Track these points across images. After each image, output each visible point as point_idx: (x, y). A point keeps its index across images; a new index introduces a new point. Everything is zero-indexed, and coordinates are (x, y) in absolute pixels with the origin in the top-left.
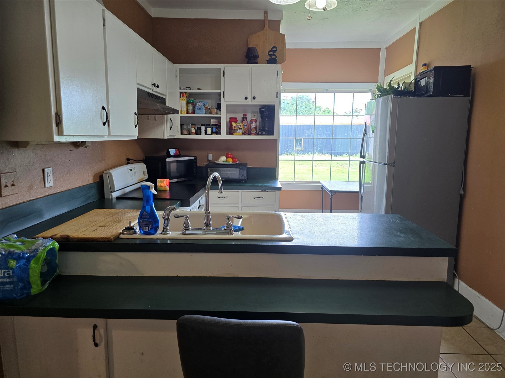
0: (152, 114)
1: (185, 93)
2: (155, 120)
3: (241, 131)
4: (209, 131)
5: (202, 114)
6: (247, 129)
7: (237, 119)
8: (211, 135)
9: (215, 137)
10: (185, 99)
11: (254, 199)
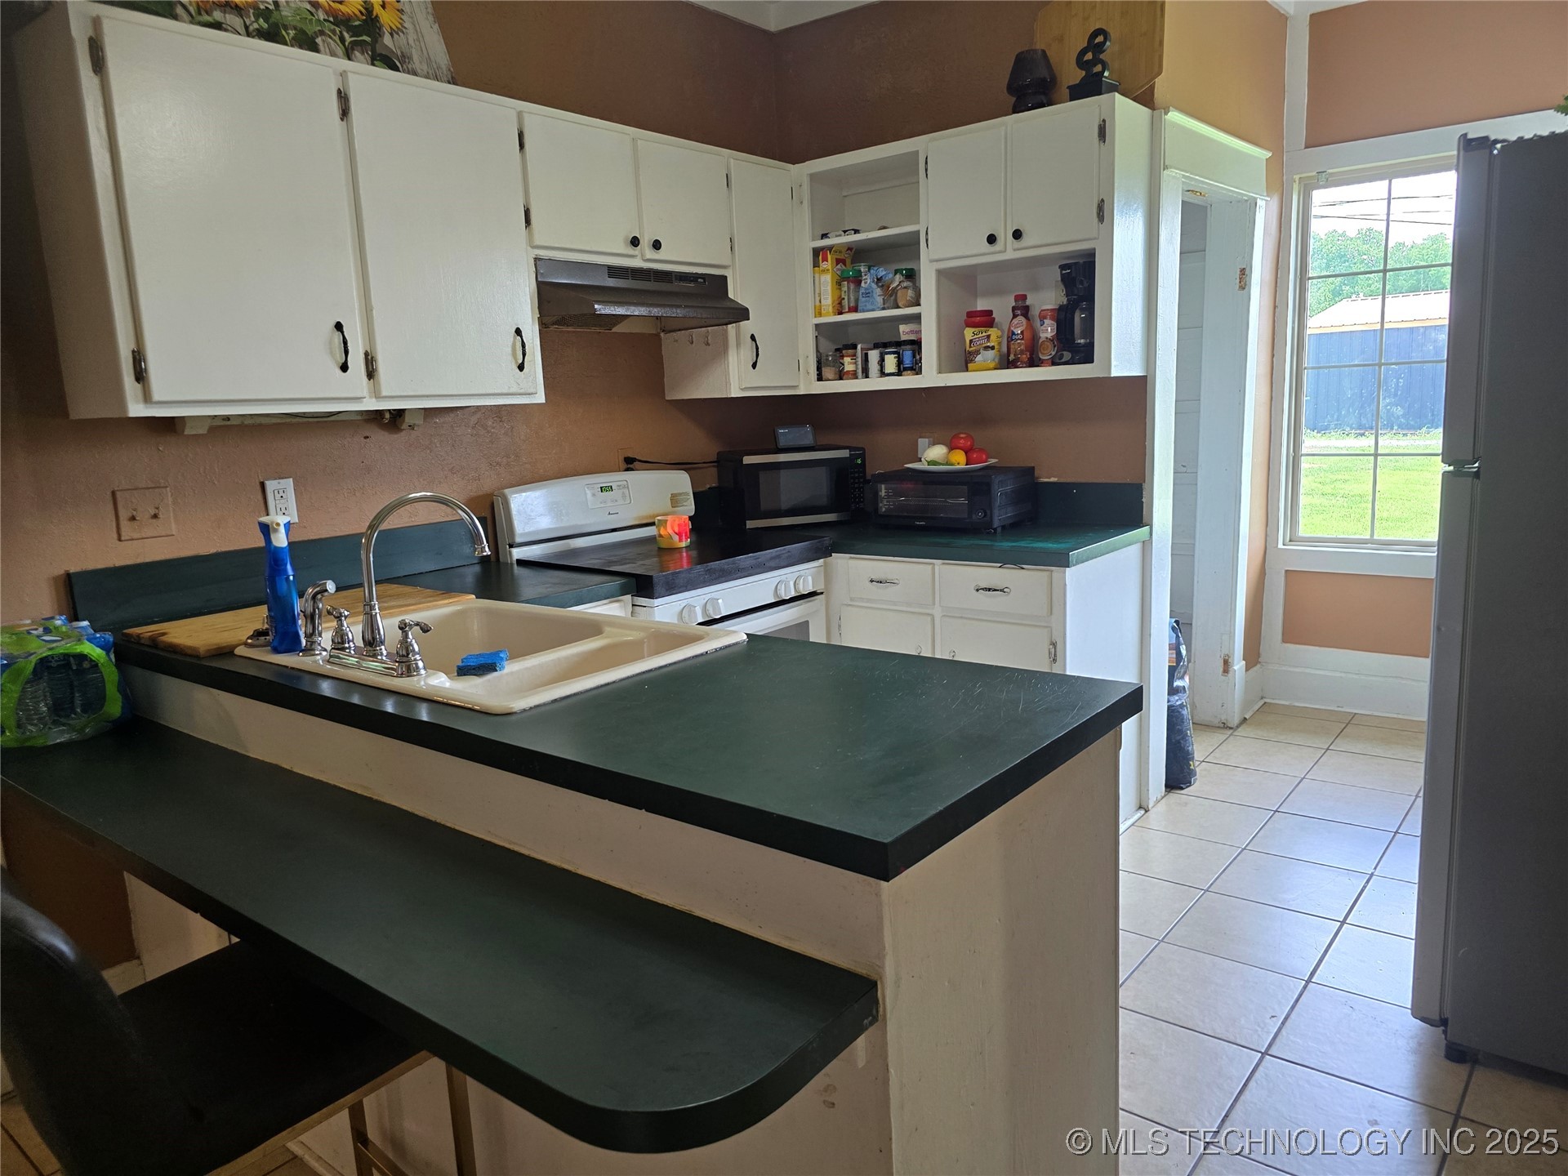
0: (701, 327)
1: (830, 248)
2: (708, 344)
3: (990, 354)
4: (891, 363)
5: (873, 310)
6: (1022, 347)
7: (994, 316)
8: (898, 375)
9: (908, 382)
10: (828, 270)
11: (975, 592)
